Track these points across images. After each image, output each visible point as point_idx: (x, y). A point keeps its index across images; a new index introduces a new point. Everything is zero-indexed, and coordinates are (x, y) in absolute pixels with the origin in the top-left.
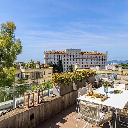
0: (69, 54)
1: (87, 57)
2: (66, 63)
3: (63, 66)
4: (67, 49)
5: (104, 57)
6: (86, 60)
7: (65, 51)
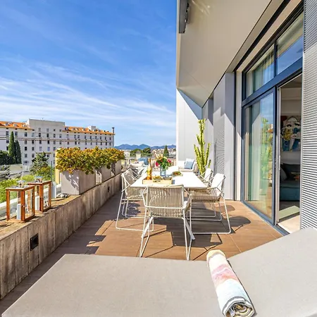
0: (37, 130)
1: (77, 137)
2: (29, 149)
3: (23, 156)
4: (30, 120)
5: (108, 139)
6: (76, 143)
7: (28, 123)
